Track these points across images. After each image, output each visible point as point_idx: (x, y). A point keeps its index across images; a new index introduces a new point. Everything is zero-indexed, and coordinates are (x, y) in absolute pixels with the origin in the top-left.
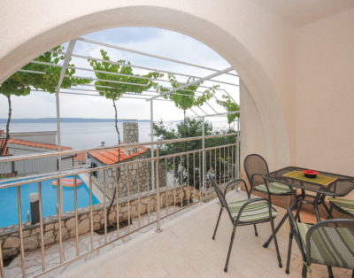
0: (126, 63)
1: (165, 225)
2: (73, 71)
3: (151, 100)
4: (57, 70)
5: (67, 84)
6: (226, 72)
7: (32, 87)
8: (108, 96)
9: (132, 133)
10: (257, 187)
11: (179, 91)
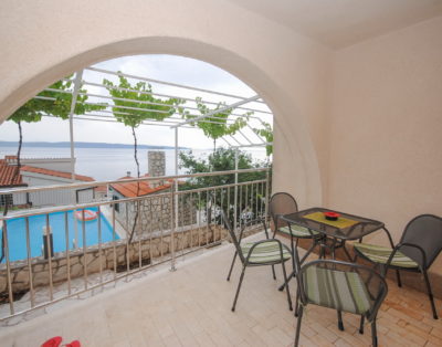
0: (147, 86)
1: (179, 264)
2: (86, 98)
3: (176, 127)
4: (68, 96)
5: (80, 109)
6: (254, 99)
7: (43, 113)
8: (127, 123)
9: (158, 163)
10: (282, 229)
11: (207, 118)
